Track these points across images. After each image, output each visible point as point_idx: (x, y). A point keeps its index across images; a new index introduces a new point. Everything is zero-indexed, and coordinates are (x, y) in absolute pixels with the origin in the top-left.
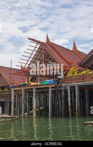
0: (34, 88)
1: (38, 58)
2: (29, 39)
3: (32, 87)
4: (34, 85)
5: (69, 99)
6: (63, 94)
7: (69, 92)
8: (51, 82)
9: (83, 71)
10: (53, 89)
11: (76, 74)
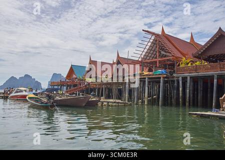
0: (146, 77)
1: (153, 49)
2: (143, 30)
3: (145, 77)
4: (147, 75)
5: (181, 89)
6: (176, 84)
7: (181, 82)
8: (162, 72)
9: (196, 62)
10: (166, 79)
11: (189, 65)
